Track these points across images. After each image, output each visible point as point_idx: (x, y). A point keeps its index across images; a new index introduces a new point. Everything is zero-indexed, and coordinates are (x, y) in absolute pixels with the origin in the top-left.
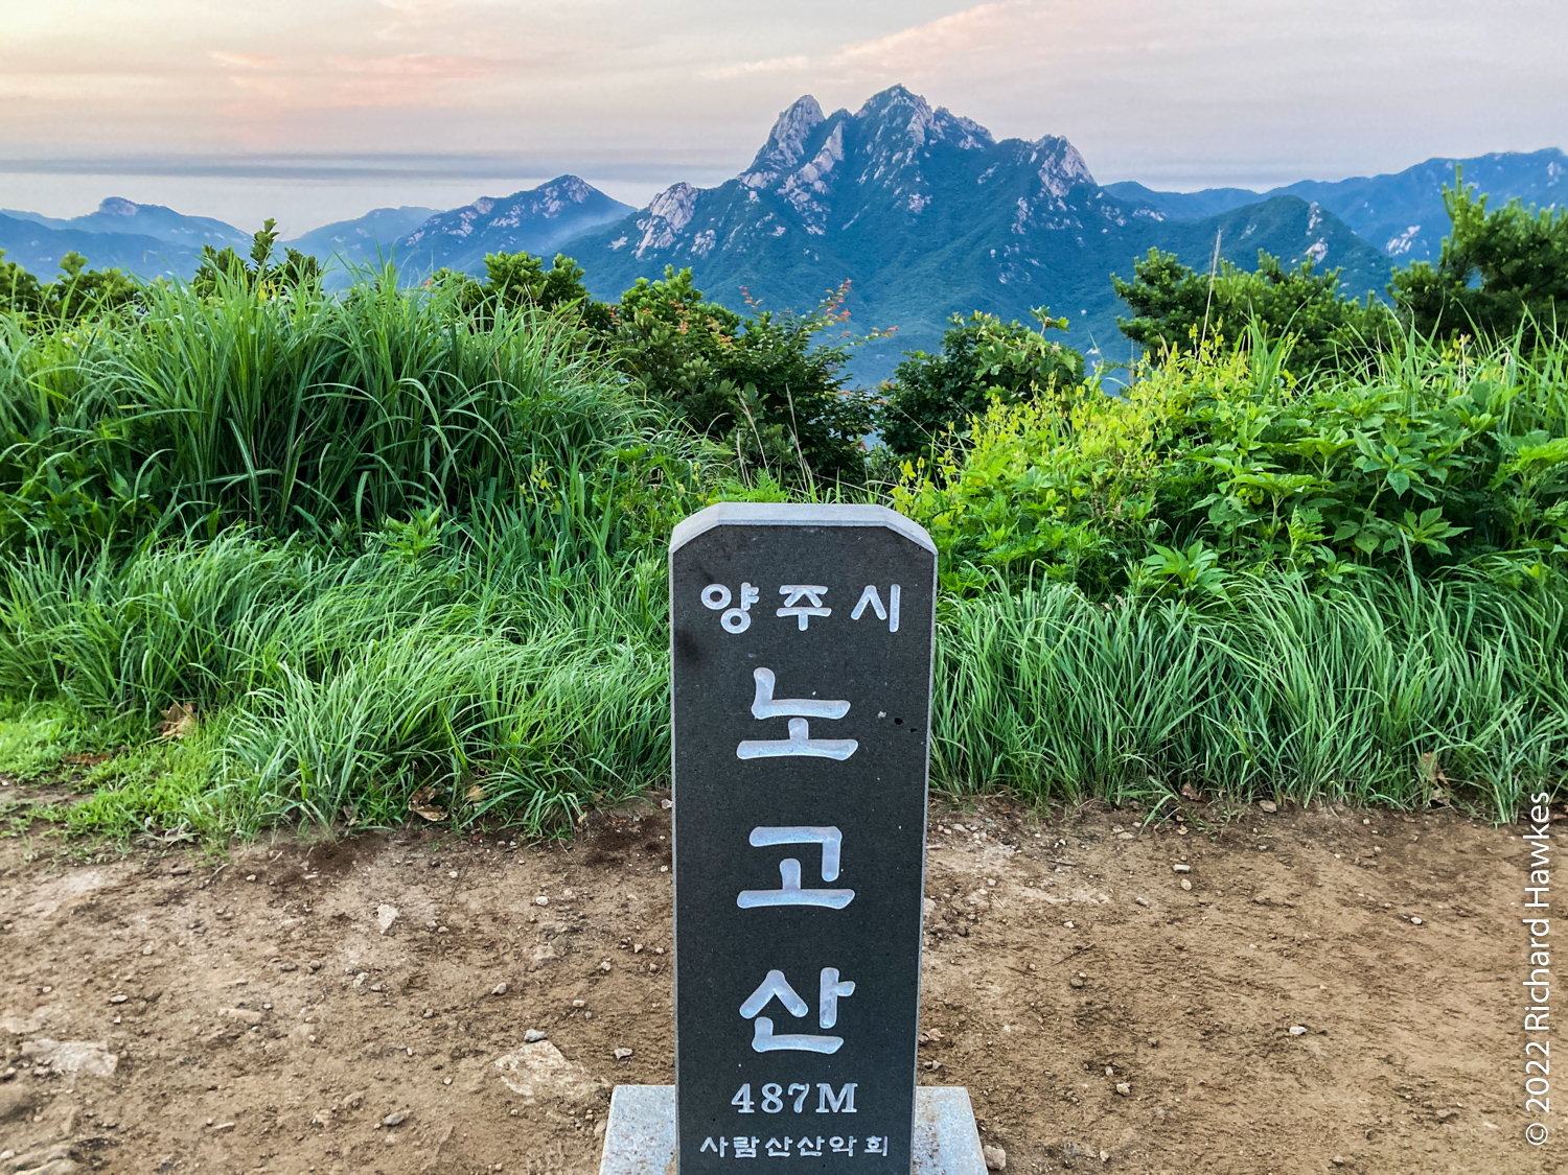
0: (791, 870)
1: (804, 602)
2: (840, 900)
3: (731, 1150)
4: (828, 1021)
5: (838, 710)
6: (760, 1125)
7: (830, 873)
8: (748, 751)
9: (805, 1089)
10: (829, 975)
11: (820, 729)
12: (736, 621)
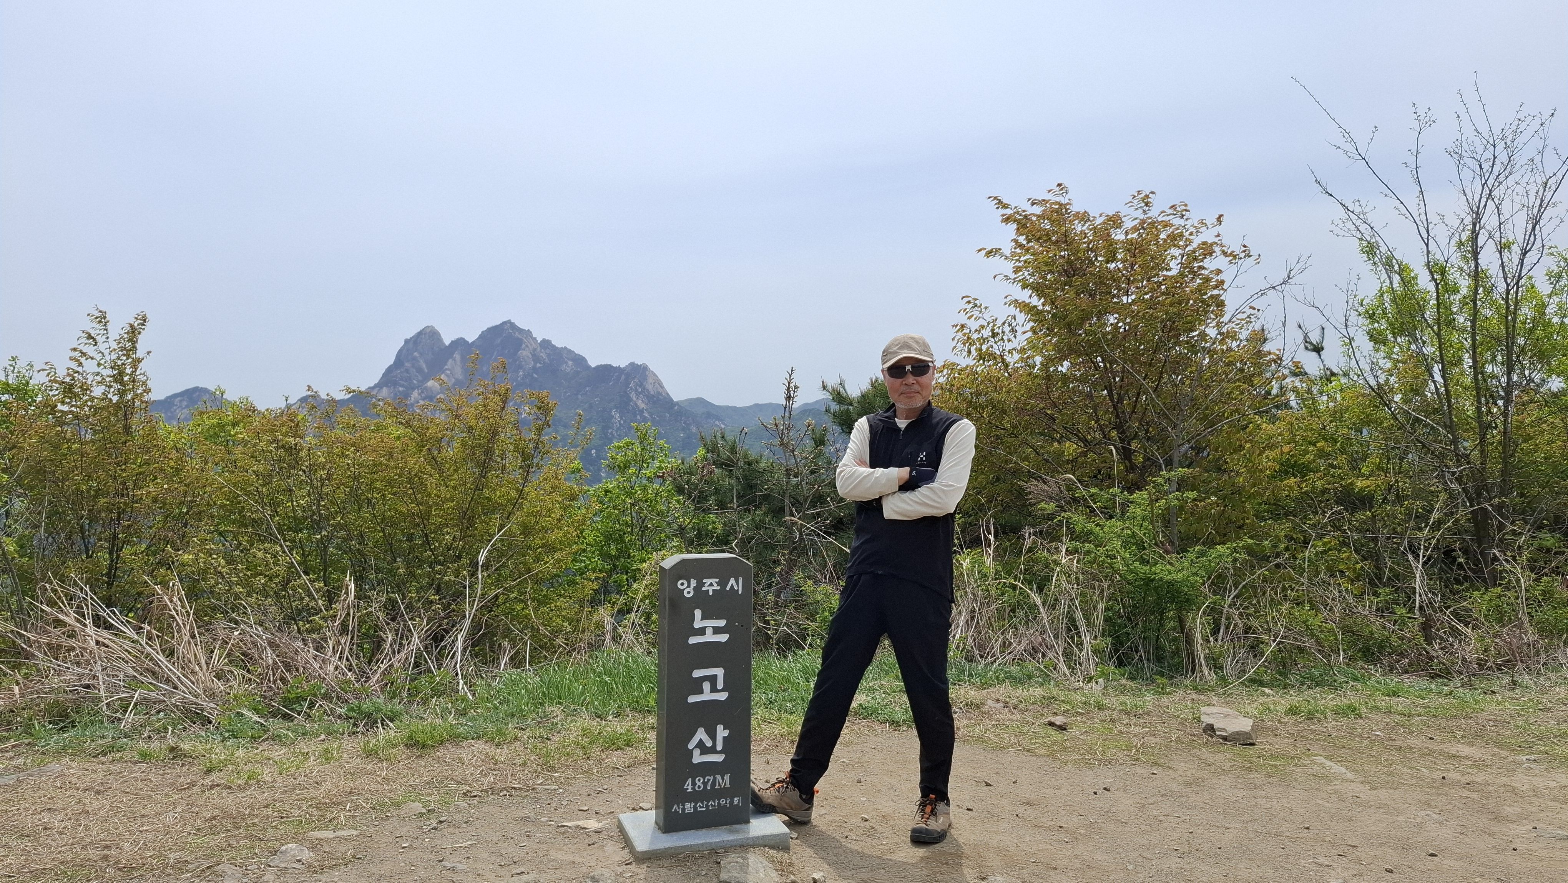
0: (706, 686)
1: (711, 585)
2: (723, 696)
3: (684, 809)
4: (719, 747)
5: (722, 623)
6: (695, 797)
7: (720, 686)
8: (693, 640)
9: (711, 778)
10: (720, 728)
11: (717, 631)
12: (689, 593)
